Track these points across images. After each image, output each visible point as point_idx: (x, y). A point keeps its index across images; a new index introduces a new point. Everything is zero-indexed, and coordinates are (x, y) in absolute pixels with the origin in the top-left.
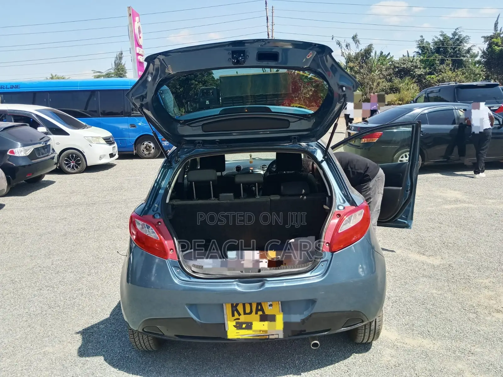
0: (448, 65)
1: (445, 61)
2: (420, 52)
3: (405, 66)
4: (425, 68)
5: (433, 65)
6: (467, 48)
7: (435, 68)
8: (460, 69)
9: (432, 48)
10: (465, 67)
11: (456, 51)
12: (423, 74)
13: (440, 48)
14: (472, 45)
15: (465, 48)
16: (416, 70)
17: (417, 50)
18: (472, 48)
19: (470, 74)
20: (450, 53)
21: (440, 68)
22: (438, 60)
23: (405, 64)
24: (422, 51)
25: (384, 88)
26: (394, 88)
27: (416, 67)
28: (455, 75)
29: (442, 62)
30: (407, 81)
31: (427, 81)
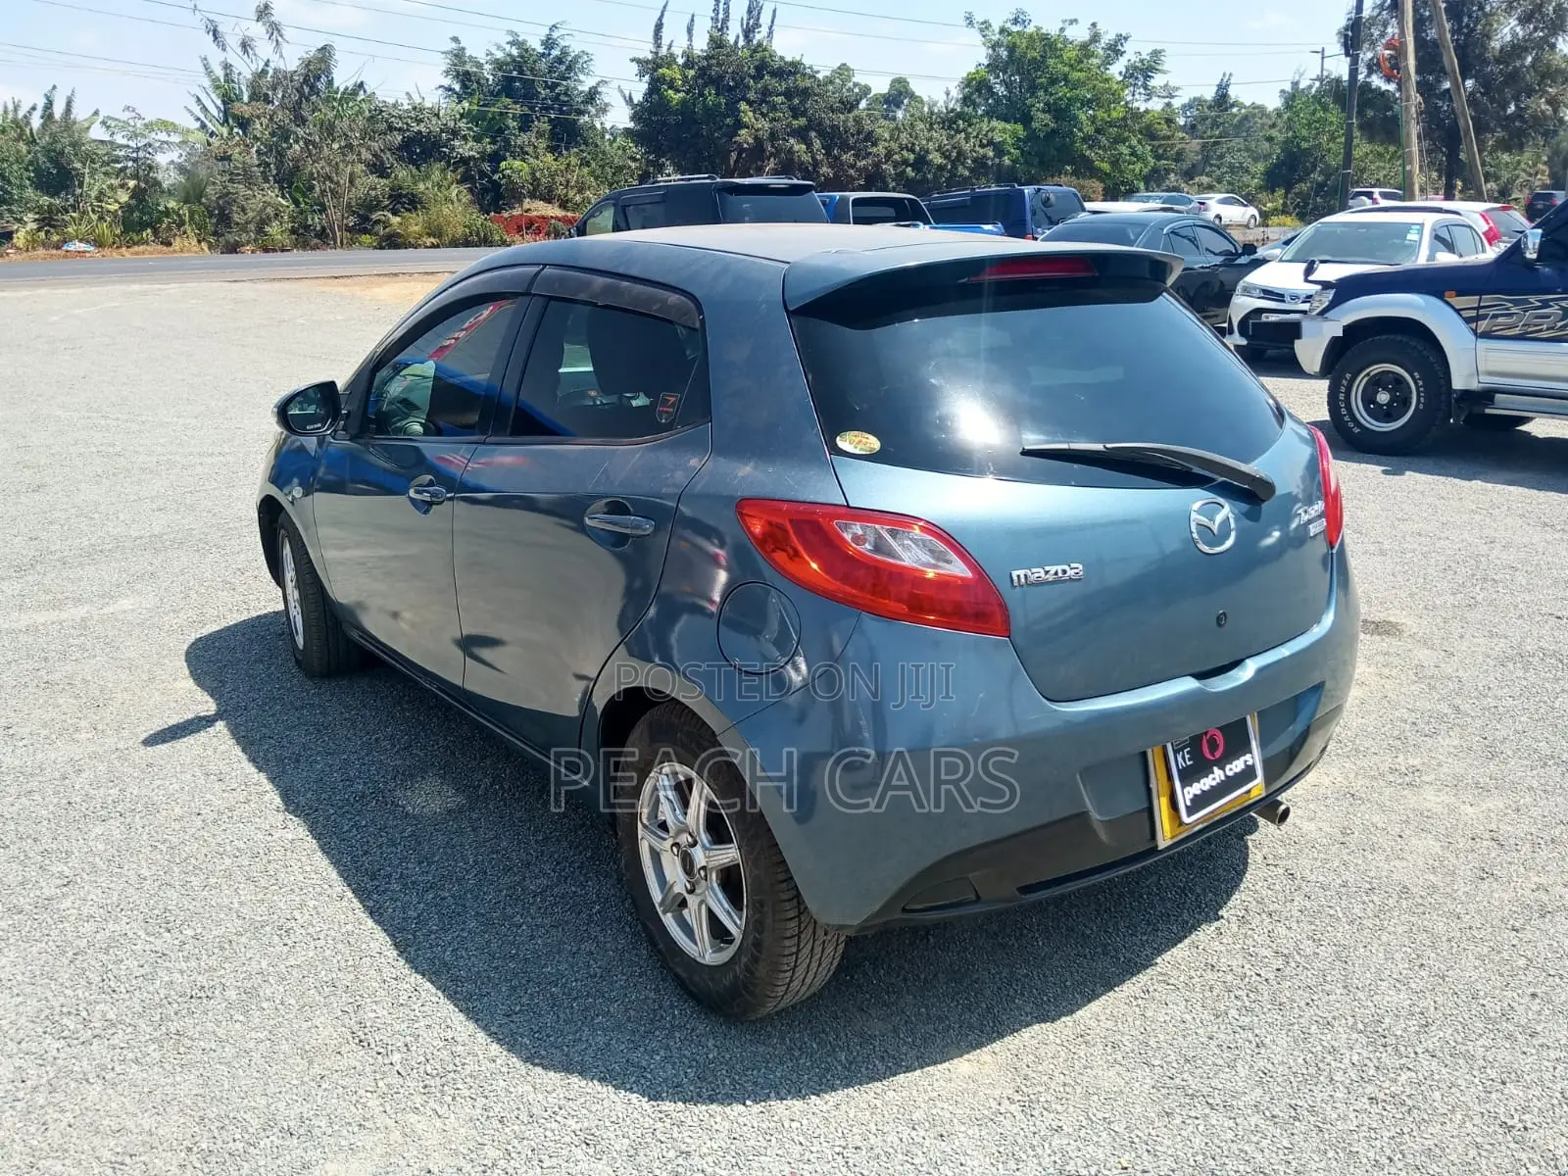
0: (540, 135)
1: (533, 122)
2: (457, 87)
3: (422, 128)
4: (478, 139)
5: (501, 131)
6: (585, 88)
7: (507, 141)
8: (575, 150)
9: (491, 78)
10: (587, 145)
11: (559, 95)
12: (477, 156)
13: (513, 79)
14: (599, 79)
15: (580, 88)
16: (457, 143)
17: (447, 81)
18: (599, 90)
19: (602, 167)
20: (544, 99)
21: (519, 142)
22: (514, 118)
23: (421, 121)
24: (464, 86)
25: (373, 193)
26: (405, 196)
27: (455, 133)
28: (563, 168)
29: (525, 124)
30: (436, 176)
31: (504, 176)
